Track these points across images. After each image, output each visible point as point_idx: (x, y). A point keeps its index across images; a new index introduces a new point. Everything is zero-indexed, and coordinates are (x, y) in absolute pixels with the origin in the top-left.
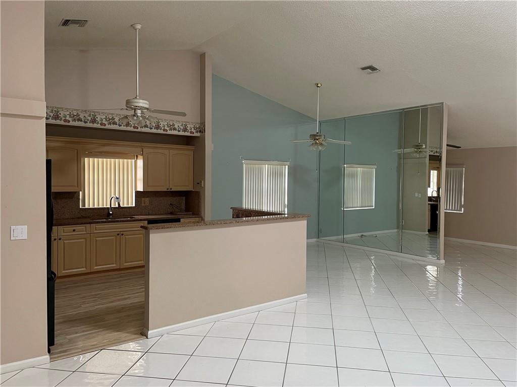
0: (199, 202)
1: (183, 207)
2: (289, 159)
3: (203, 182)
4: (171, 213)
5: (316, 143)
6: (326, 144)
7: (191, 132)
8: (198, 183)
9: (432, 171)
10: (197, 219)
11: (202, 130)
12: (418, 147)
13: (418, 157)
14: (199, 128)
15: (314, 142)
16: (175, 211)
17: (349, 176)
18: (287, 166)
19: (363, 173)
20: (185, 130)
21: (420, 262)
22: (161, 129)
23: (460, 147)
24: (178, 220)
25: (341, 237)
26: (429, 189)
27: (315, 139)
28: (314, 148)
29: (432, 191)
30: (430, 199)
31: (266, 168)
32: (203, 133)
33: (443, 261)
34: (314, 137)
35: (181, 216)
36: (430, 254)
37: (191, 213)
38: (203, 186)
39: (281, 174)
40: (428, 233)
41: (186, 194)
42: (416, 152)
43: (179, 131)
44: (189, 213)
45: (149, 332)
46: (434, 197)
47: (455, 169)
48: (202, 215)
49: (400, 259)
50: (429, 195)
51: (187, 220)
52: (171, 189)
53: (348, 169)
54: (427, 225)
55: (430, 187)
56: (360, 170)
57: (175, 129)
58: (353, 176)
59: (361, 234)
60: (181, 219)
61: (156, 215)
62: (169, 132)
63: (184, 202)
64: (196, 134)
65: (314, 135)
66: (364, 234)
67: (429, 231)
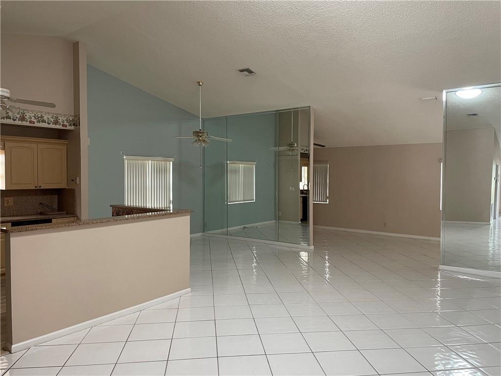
0: (74, 201)
1: (55, 206)
2: (174, 155)
3: (78, 178)
4: (41, 214)
5: (199, 140)
6: (209, 141)
7: (63, 125)
8: (73, 180)
9: (303, 167)
10: (72, 219)
11: (76, 123)
12: (291, 145)
13: (291, 154)
14: (73, 120)
15: (197, 139)
16: (46, 211)
17: (231, 171)
18: (171, 162)
19: (245, 169)
20: (56, 122)
21: (293, 249)
22: (27, 121)
23: (325, 146)
24: (49, 221)
25: (225, 230)
26: (300, 183)
27: (198, 136)
28: (197, 145)
29: (303, 185)
30: (302, 192)
31: (149, 164)
32: (78, 127)
33: (312, 247)
34: (197, 134)
35: (53, 216)
36: (302, 241)
37: (65, 212)
38: (78, 183)
39: (166, 170)
40: (300, 222)
41: (59, 192)
42: (289, 150)
43: (49, 124)
44: (62, 213)
45: (13, 346)
46: (305, 190)
47: (321, 165)
48: (78, 215)
49: (277, 247)
50: (301, 188)
51: (60, 220)
52: (40, 187)
53: (231, 165)
54: (300, 216)
55: (301, 181)
56: (242, 166)
57: (44, 121)
58: (236, 171)
59: (244, 226)
60: (53, 220)
61: (22, 216)
62: (37, 125)
63: (57, 201)
64: (68, 128)
65: (197, 132)
66: (246, 226)
67: (302, 220)
